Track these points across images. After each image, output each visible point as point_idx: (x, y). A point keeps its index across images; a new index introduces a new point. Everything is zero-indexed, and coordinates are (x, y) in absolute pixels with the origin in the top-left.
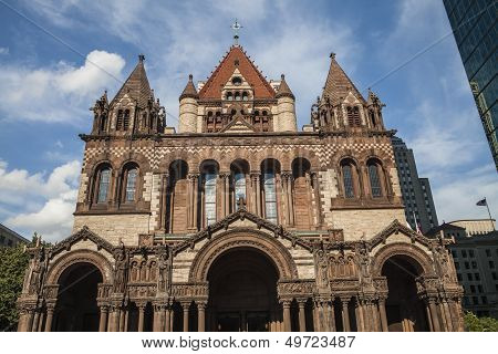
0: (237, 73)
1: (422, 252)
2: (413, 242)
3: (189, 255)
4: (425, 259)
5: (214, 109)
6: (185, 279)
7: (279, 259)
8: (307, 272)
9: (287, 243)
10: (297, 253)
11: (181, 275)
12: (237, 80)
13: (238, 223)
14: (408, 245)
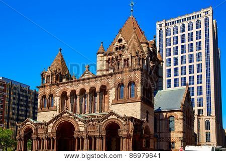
0: (120, 37)
1: (120, 121)
2: (118, 118)
3: (52, 125)
4: (121, 124)
5: (111, 57)
6: (51, 132)
7: (75, 125)
8: (82, 129)
9: (77, 120)
10: (80, 123)
11: (49, 130)
12: (120, 41)
13: (65, 115)
14: (115, 119)
